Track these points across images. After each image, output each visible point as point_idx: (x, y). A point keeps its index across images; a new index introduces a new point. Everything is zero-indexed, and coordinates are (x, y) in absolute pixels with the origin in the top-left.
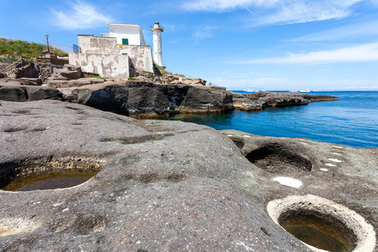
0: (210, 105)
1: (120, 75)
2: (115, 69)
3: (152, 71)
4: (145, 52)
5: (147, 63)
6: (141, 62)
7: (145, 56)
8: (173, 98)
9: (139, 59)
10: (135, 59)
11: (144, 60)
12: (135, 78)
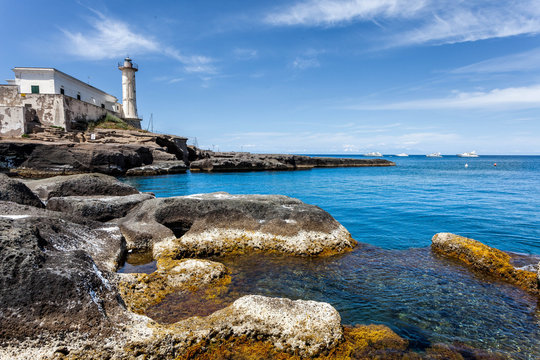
0: (67, 166)
1: (12, 130)
2: (6, 123)
3: (64, 126)
4: (55, 102)
5: (58, 116)
6: (49, 114)
7: (54, 107)
8: (8, 158)
9: (46, 111)
10: (42, 111)
11: (53, 112)
12: (34, 134)
